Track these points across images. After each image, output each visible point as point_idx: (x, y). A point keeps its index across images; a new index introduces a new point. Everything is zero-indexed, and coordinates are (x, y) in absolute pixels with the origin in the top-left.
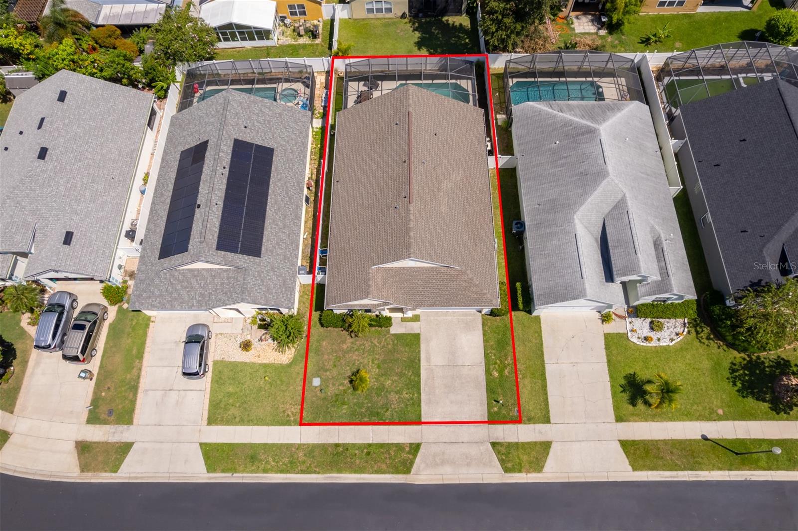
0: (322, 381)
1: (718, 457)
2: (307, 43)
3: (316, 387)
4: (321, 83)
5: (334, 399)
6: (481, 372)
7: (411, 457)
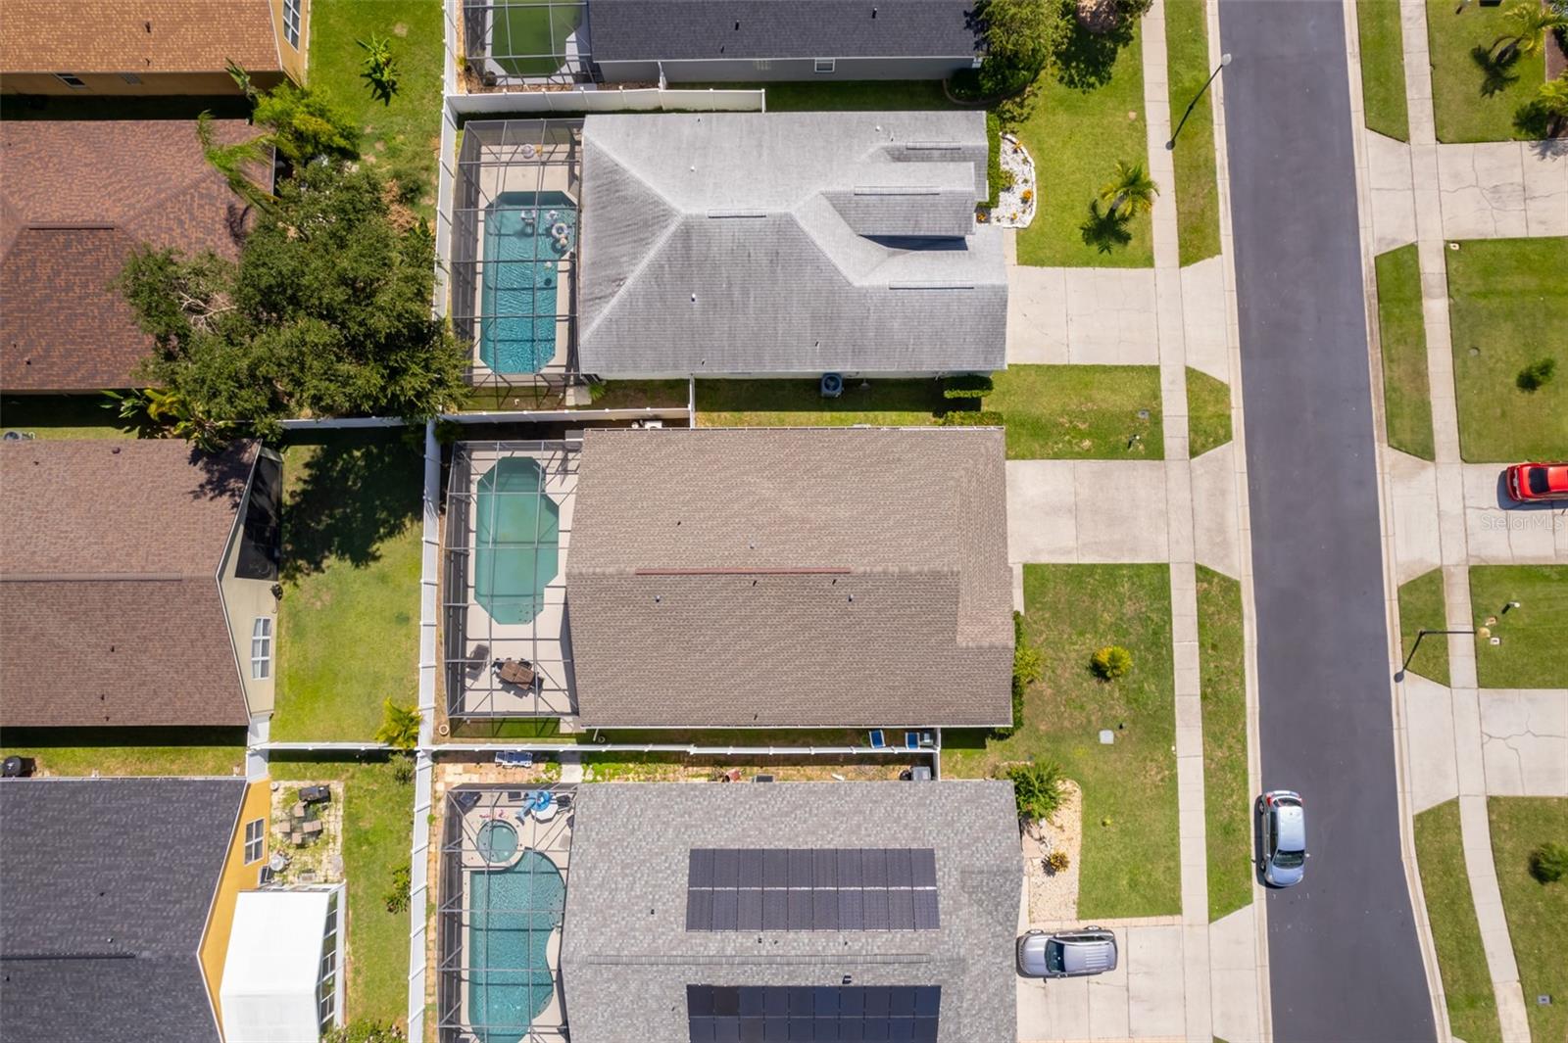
0: (1105, 727)
1: (1196, 134)
2: (341, 813)
3: (1115, 736)
4: (466, 771)
5: (1135, 705)
6: (1085, 466)
7: (1216, 580)
